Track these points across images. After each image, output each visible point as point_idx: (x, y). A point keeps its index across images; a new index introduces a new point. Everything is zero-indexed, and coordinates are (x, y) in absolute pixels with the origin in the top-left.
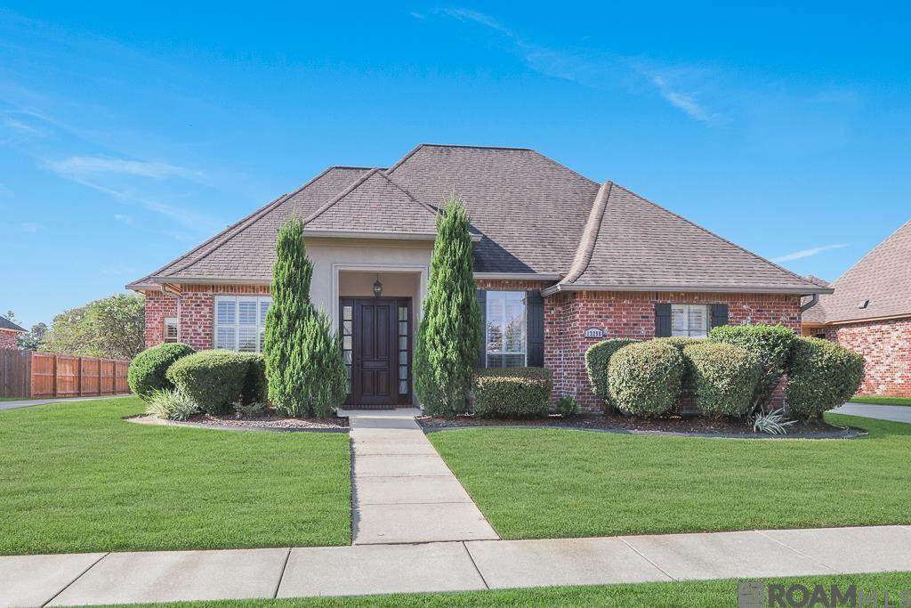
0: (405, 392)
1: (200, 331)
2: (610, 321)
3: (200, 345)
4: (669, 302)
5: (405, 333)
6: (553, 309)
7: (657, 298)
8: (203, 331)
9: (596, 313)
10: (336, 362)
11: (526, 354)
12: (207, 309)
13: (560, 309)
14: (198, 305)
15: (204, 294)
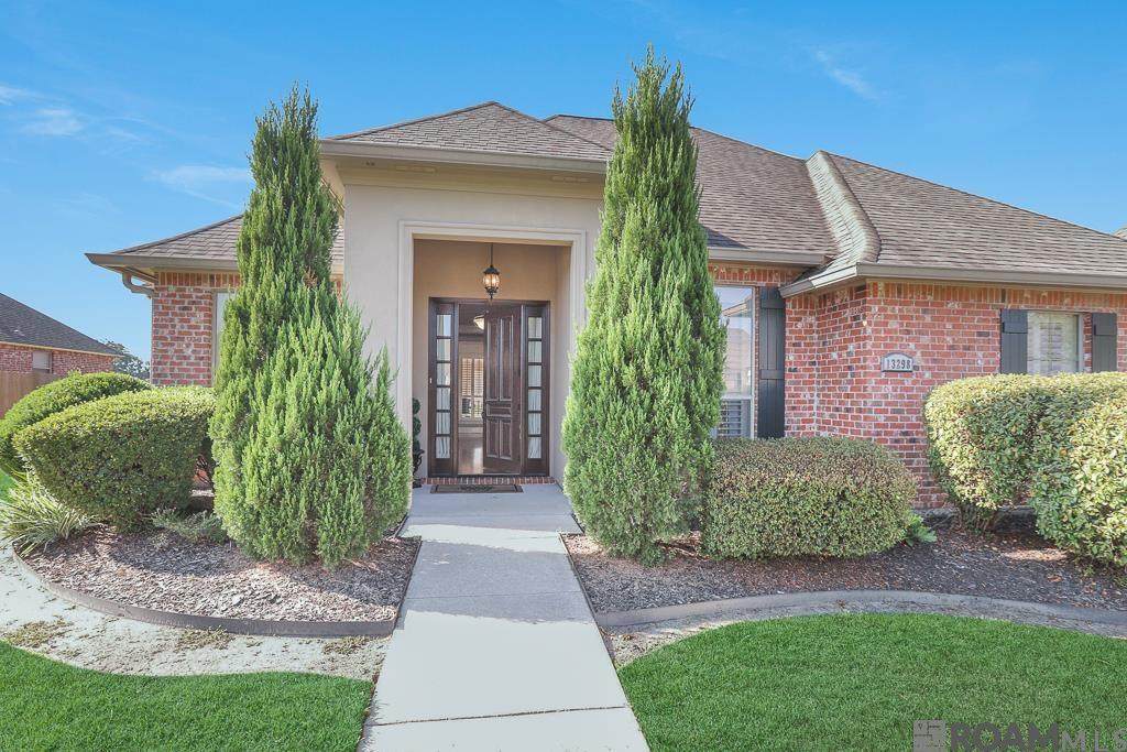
0: (538, 456)
1: (189, 352)
2: (925, 340)
3: (189, 376)
4: (1022, 307)
5: (539, 359)
6: (799, 320)
7: (1003, 301)
8: (194, 351)
9: (902, 325)
10: (373, 428)
11: (753, 398)
12: (201, 315)
13: (812, 319)
14: (185, 308)
15: (195, 290)
